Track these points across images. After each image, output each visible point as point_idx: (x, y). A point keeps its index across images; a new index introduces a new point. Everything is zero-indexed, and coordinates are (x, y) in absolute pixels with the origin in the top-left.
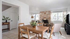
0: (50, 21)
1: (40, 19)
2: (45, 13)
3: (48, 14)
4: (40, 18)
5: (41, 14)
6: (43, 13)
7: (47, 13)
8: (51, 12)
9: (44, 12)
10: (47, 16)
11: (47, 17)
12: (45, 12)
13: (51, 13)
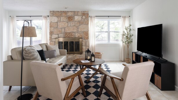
0: (86, 45)
1: (51, 38)
2: (70, 19)
3: (80, 23)
4: (51, 33)
5: (55, 19)
6: (63, 19)
7: (77, 18)
8: (91, 17)
9: (65, 12)
10: (77, 27)
11: (78, 32)
12: (70, 14)
13: (89, 18)
